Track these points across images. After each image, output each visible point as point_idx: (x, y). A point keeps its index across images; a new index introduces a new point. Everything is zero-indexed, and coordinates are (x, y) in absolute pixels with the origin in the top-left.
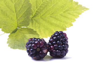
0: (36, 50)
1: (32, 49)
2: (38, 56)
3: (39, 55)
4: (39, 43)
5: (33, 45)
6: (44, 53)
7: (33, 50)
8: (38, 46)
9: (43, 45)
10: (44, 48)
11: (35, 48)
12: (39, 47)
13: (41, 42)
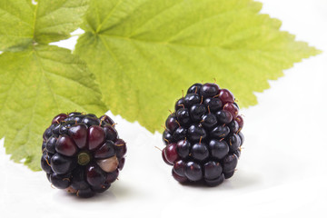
0: (74, 158)
1: (56, 157)
2: (82, 185)
3: (86, 182)
4: (83, 133)
5: (63, 138)
6: (106, 174)
7: (63, 160)
8: (81, 144)
9: (102, 140)
10: (104, 151)
11: (70, 153)
12: (86, 148)
13: (91, 130)
